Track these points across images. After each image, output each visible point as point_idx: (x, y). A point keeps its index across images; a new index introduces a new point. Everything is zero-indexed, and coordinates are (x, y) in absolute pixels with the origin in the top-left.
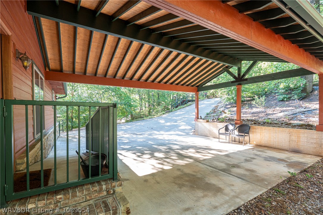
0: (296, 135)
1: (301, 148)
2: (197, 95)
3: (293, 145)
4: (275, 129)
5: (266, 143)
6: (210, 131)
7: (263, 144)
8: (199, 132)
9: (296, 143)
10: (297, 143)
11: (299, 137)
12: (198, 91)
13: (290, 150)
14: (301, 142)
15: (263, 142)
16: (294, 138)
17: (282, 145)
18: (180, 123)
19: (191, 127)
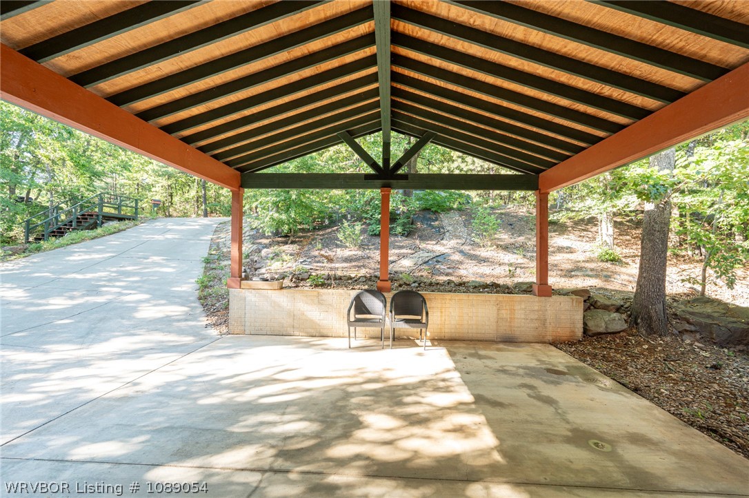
0: (508, 307)
1: (517, 332)
2: (237, 198)
3: (504, 329)
4: (471, 298)
5: (453, 331)
6: (293, 316)
7: (446, 335)
8: (247, 324)
9: (508, 324)
10: (510, 322)
11: (512, 311)
12: (243, 185)
13: (499, 340)
14: (516, 320)
15: (447, 331)
16: (505, 314)
17: (483, 332)
18: (121, 294)
19: (186, 309)
